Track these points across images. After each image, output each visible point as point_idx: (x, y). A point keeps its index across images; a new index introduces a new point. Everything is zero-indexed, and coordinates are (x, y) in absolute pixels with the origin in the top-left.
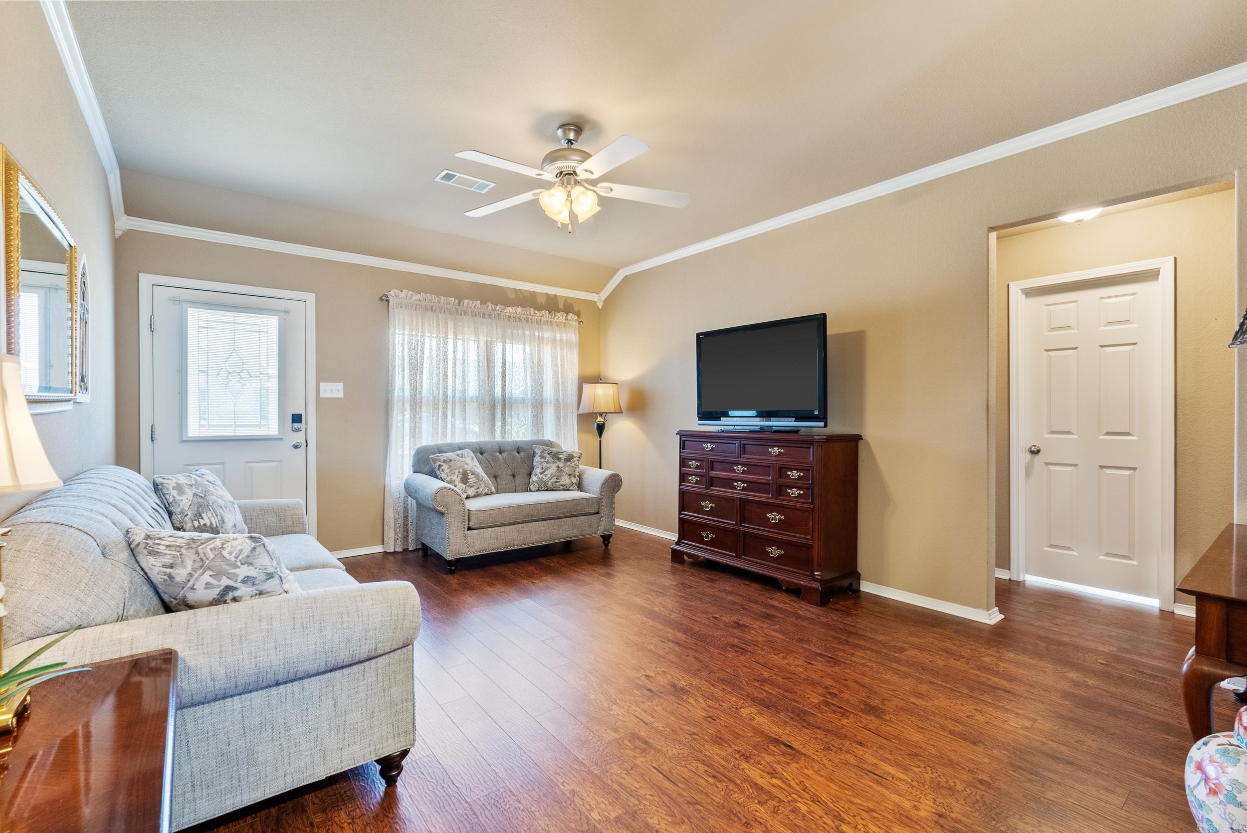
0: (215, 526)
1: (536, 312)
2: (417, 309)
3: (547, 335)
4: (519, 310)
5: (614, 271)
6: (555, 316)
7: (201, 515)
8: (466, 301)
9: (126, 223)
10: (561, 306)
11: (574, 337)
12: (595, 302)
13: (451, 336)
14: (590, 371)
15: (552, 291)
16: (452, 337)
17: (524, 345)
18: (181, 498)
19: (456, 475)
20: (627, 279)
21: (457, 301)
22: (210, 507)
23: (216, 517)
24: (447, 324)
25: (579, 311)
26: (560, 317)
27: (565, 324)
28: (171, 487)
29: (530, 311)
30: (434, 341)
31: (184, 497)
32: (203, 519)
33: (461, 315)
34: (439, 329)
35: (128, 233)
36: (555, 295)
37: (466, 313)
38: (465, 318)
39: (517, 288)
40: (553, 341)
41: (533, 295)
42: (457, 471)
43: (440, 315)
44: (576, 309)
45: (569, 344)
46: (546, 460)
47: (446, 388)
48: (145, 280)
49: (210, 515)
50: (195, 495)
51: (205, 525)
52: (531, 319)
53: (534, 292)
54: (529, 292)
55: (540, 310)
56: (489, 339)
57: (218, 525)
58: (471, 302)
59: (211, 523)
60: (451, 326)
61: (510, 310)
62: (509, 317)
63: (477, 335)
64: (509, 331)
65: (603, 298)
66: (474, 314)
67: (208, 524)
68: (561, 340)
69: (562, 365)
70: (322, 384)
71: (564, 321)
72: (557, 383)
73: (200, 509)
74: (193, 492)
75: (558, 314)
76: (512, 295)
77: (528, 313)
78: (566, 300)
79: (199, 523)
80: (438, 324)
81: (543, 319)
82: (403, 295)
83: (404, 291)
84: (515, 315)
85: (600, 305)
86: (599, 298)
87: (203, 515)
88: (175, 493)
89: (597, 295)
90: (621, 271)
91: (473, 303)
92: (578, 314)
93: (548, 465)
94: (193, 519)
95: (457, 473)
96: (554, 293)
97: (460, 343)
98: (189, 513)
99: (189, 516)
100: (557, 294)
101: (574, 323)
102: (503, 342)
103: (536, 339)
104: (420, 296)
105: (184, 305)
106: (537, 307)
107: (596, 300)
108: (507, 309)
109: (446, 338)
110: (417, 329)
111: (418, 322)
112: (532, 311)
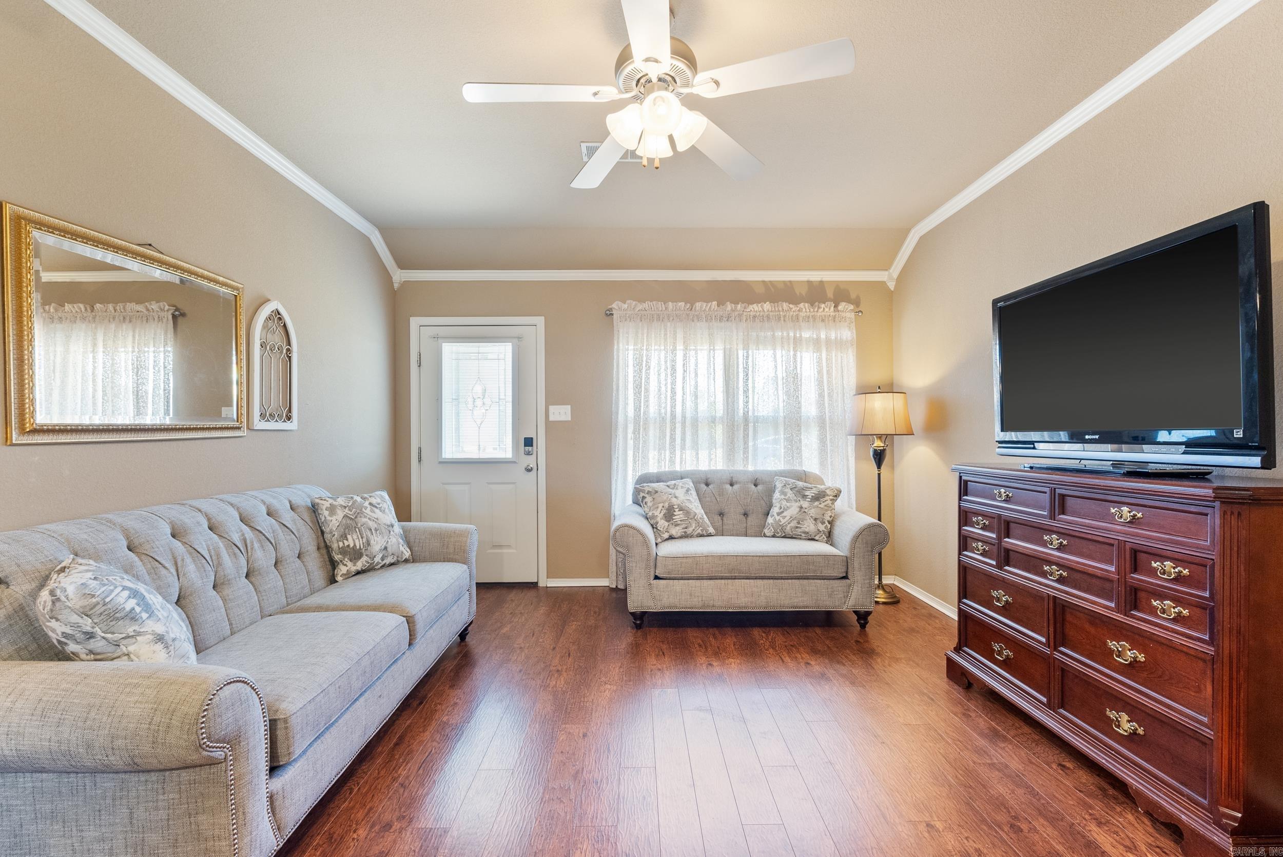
0: (358, 547)
1: (791, 306)
2: (643, 320)
3: (806, 334)
4: (767, 306)
5: (903, 233)
6: (819, 308)
7: (346, 537)
8: (698, 305)
9: (399, 276)
10: (830, 294)
11: (849, 334)
12: (883, 283)
13: (680, 347)
14: (877, 376)
15: (815, 276)
16: (682, 347)
17: (774, 350)
18: (331, 519)
19: (659, 510)
20: (923, 240)
21: (688, 305)
22: (357, 529)
23: (361, 539)
24: (675, 334)
25: (858, 298)
26: (827, 309)
27: (834, 317)
28: (324, 508)
29: (782, 307)
30: (663, 354)
31: (334, 518)
32: (347, 540)
33: (693, 321)
34: (666, 340)
35: (405, 284)
36: (821, 282)
37: (699, 318)
38: (698, 324)
39: (766, 279)
40: (817, 342)
41: (789, 285)
42: (661, 505)
43: (669, 324)
44: (853, 296)
45: (840, 344)
46: (786, 497)
47: (673, 406)
48: (415, 322)
49: (355, 537)
50: (345, 516)
51: (348, 546)
52: (785, 316)
53: (791, 281)
54: (785, 282)
55: (796, 303)
56: (728, 347)
57: (362, 547)
58: (705, 304)
59: (355, 545)
60: (680, 335)
61: (755, 307)
62: (755, 317)
63: (712, 343)
64: (754, 334)
65: (895, 276)
66: (709, 319)
67: (352, 545)
68: (828, 341)
69: (828, 371)
70: (551, 407)
71: (832, 314)
72: (822, 396)
73: (347, 530)
74: (345, 513)
75: (823, 306)
76: (760, 290)
77: (780, 309)
78: (838, 285)
79: (344, 544)
80: (666, 335)
81: (802, 314)
82: (626, 306)
83: (628, 301)
84: (761, 314)
85: (892, 285)
86: (889, 277)
87: (349, 537)
88: (326, 513)
89: (886, 273)
90: (913, 231)
91: (707, 306)
92: (857, 303)
93: (788, 504)
94: (338, 539)
95: (660, 508)
96: (819, 279)
97: (692, 352)
98: (336, 533)
99: (336, 536)
100: (824, 279)
101: (848, 315)
102: (746, 348)
103: (792, 341)
104: (646, 305)
105: (440, 340)
106: (794, 300)
107: (885, 279)
108: (751, 307)
109: (675, 349)
110: (642, 343)
111: (643, 334)
112: (785, 305)
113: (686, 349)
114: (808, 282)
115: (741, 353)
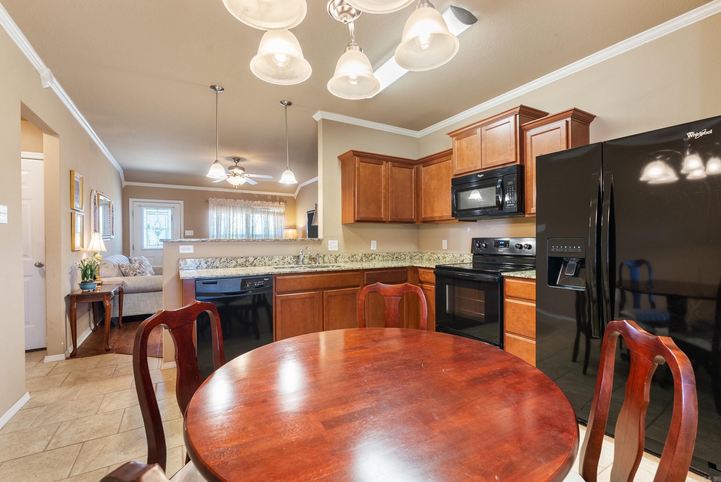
2: (219, 204)
3: (271, 211)
4: (259, 202)
5: (297, 185)
6: (275, 203)
8: (237, 200)
9: (125, 183)
10: (278, 199)
11: (283, 211)
12: (293, 197)
13: (231, 212)
14: (291, 224)
15: (274, 194)
17: (261, 215)
20: (302, 188)
21: (234, 200)
24: (230, 209)
25: (286, 201)
26: (277, 204)
27: (279, 206)
30: (226, 214)
33: (236, 205)
34: (227, 211)
35: (126, 186)
37: (238, 204)
39: (259, 194)
40: (274, 213)
41: (266, 196)
43: (228, 206)
44: (285, 200)
45: (280, 214)
47: (230, 231)
48: (131, 200)
50: (139, 262)
52: (264, 205)
53: (266, 195)
54: (264, 195)
55: (268, 202)
56: (247, 213)
60: (231, 209)
61: (255, 202)
62: (255, 205)
63: (242, 212)
64: (255, 210)
65: (296, 195)
66: (241, 205)
68: (277, 212)
69: (277, 222)
70: (186, 231)
72: (275, 229)
76: (257, 197)
77: (263, 203)
78: (280, 197)
80: (227, 209)
81: (270, 205)
82: (213, 200)
83: (214, 198)
84: (257, 204)
85: (295, 198)
86: (295, 195)
88: (134, 261)
90: (299, 186)
91: (240, 201)
92: (285, 202)
97: (235, 215)
100: (276, 195)
101: (283, 206)
102: (253, 213)
103: (266, 212)
104: (220, 200)
105: (142, 207)
106: (267, 200)
107: (294, 196)
108: (254, 202)
109: (230, 214)
110: (219, 211)
111: (219, 209)
112: (265, 202)
113: (233, 214)
114: (272, 195)
115: (251, 215)
